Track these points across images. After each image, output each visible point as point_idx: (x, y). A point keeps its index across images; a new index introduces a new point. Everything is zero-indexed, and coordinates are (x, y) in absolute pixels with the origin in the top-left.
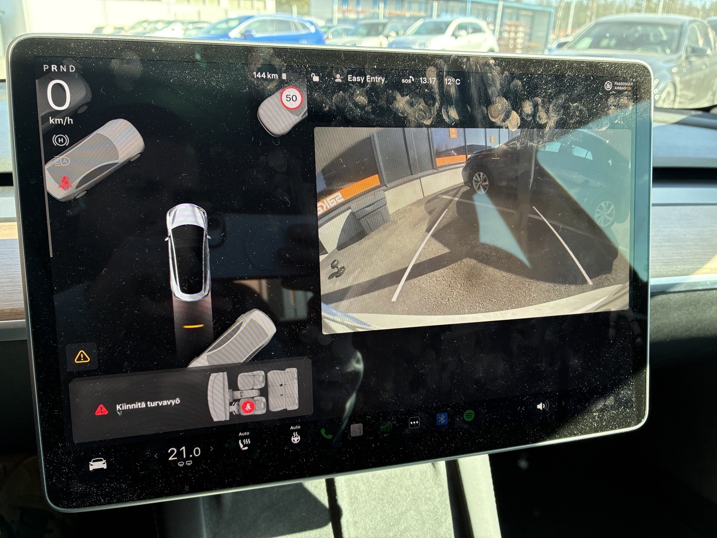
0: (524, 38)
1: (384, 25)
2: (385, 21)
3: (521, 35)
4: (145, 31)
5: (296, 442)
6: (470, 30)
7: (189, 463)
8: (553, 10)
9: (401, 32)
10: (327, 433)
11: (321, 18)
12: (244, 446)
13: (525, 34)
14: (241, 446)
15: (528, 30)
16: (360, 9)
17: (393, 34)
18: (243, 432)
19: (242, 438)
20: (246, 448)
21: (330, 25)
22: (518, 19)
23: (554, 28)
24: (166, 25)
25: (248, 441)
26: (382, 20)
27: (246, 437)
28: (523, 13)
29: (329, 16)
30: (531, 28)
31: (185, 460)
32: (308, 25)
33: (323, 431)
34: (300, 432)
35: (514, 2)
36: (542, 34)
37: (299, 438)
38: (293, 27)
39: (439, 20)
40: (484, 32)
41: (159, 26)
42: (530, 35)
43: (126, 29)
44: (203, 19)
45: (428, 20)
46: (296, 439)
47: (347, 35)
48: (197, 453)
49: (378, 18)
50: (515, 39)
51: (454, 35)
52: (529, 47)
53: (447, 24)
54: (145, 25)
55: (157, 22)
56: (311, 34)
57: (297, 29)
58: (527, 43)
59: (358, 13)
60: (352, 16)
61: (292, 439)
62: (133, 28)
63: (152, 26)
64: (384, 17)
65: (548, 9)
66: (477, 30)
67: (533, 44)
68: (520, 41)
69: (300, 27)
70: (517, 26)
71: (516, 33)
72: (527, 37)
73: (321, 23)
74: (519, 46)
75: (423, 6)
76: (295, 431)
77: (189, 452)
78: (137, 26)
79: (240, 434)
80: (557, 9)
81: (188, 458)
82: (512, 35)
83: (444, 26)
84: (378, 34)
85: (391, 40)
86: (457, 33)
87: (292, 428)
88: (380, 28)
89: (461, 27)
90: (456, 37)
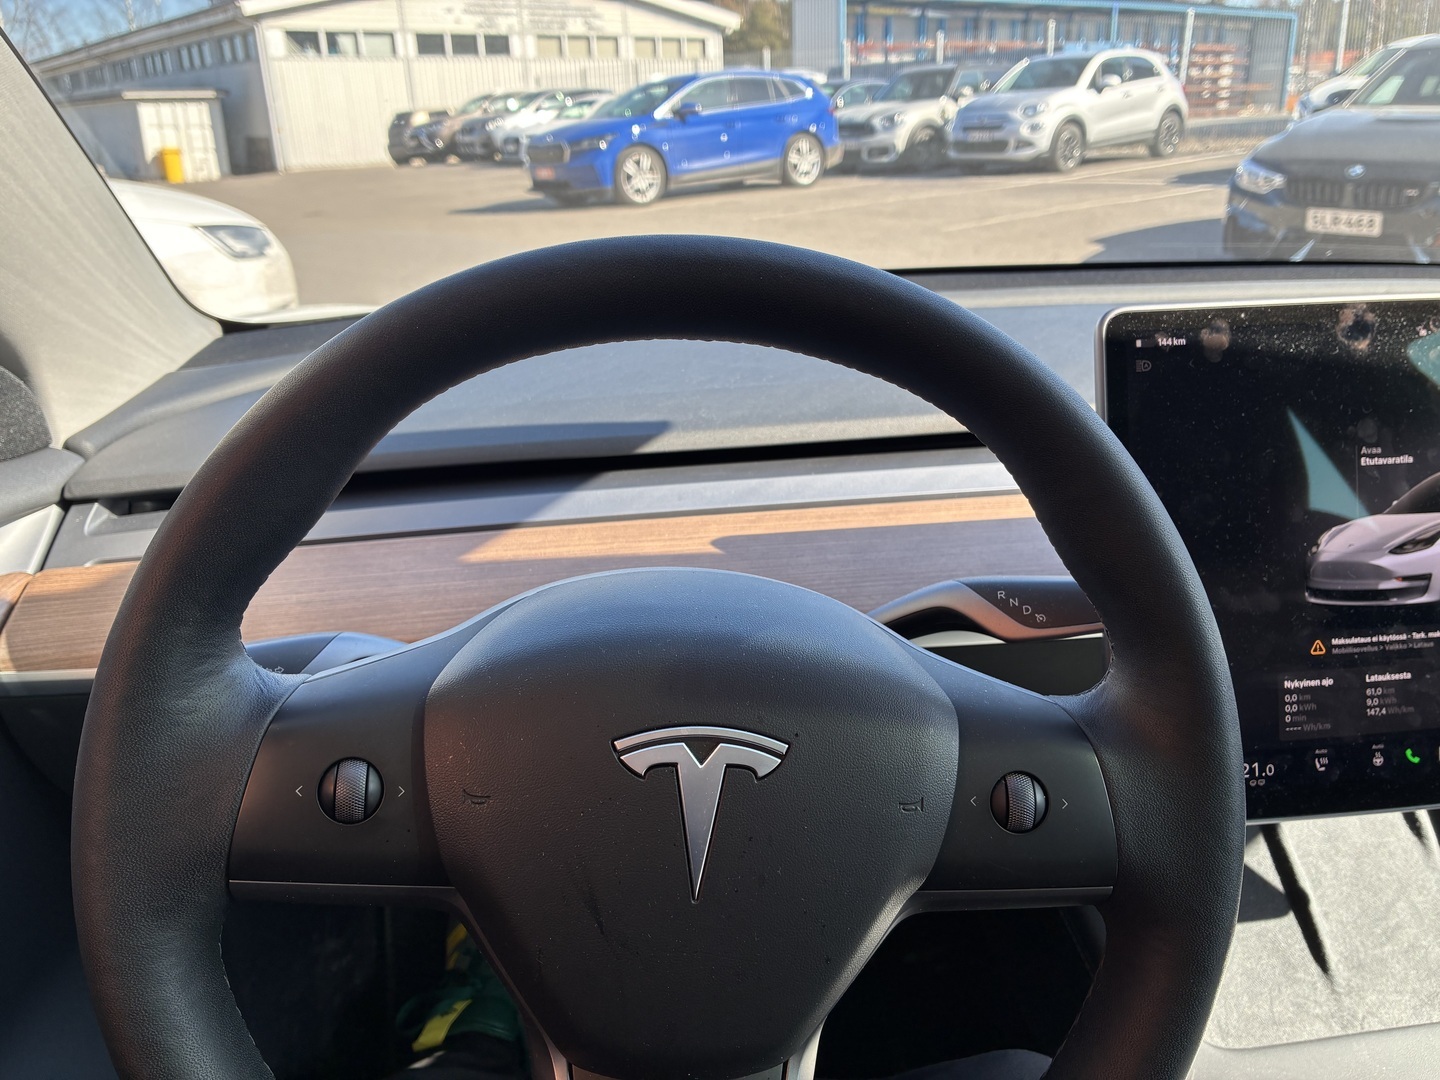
0: (1233, 78)
1: (949, 75)
2: (950, 65)
3: (1226, 70)
4: (485, 116)
5: (1378, 764)
6: (1128, 73)
7: (1262, 783)
8: (1294, 17)
9: (984, 86)
10: (1414, 755)
11: (819, 70)
12: (1321, 766)
13: (1236, 67)
14: (1318, 766)
15: (1244, 61)
16: (890, 43)
17: (967, 91)
18: (1320, 749)
19: (1319, 756)
20: (1323, 769)
21: (836, 81)
22: (1219, 39)
23: (1297, 53)
24: (525, 102)
25: (1325, 761)
26: (940, 64)
27: (1323, 756)
28: (1229, 25)
29: (833, 63)
30: (1249, 55)
31: (1257, 779)
32: (801, 86)
33: (1409, 753)
34: (1383, 753)
35: (1207, 4)
36: (1272, 67)
37: (1382, 759)
38: (772, 92)
39: (1060, 56)
40: (1158, 74)
41: (513, 104)
42: (1248, 69)
43: (452, 113)
44: (592, 84)
45: (1038, 59)
46: (1378, 761)
47: (874, 100)
48: (1270, 771)
49: (933, 60)
50: (1215, 81)
51: (1096, 86)
52: (1245, 93)
53: (1081, 64)
54: (486, 104)
55: (507, 97)
56: (807, 102)
57: (779, 95)
58: (1241, 87)
59: (887, 52)
60: (876, 59)
61: (1374, 760)
62: (464, 112)
63: (499, 105)
64: (946, 59)
65: (1286, 15)
66: (1143, 71)
67: (1254, 87)
68: (1224, 83)
69: (784, 90)
70: (1218, 54)
71: (1217, 67)
72: (1241, 74)
73: (820, 79)
74: (1224, 94)
75: (1019, 30)
76: (1378, 750)
77: (1262, 769)
78: (473, 107)
79: (1317, 752)
80: (1301, 11)
81: (1260, 777)
82: (1208, 71)
83: (1074, 70)
84: (935, 93)
85: (963, 103)
86: (1100, 81)
87: (1374, 747)
88: (940, 80)
89: (1109, 68)
90: (1100, 90)
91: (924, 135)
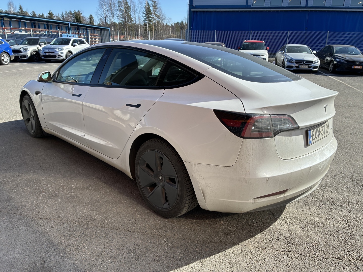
0: (99, 41)
1: (38, 40)
3: (97, 39)
17: (43, 44)
22: (94, 32)
28: (96, 29)
30: (101, 36)
32: (2, 41)
42: (102, 39)
50: (95, 42)
70: (95, 36)
82: (93, 39)
86: (74, 44)
90: (74, 46)
91: (34, 53)
